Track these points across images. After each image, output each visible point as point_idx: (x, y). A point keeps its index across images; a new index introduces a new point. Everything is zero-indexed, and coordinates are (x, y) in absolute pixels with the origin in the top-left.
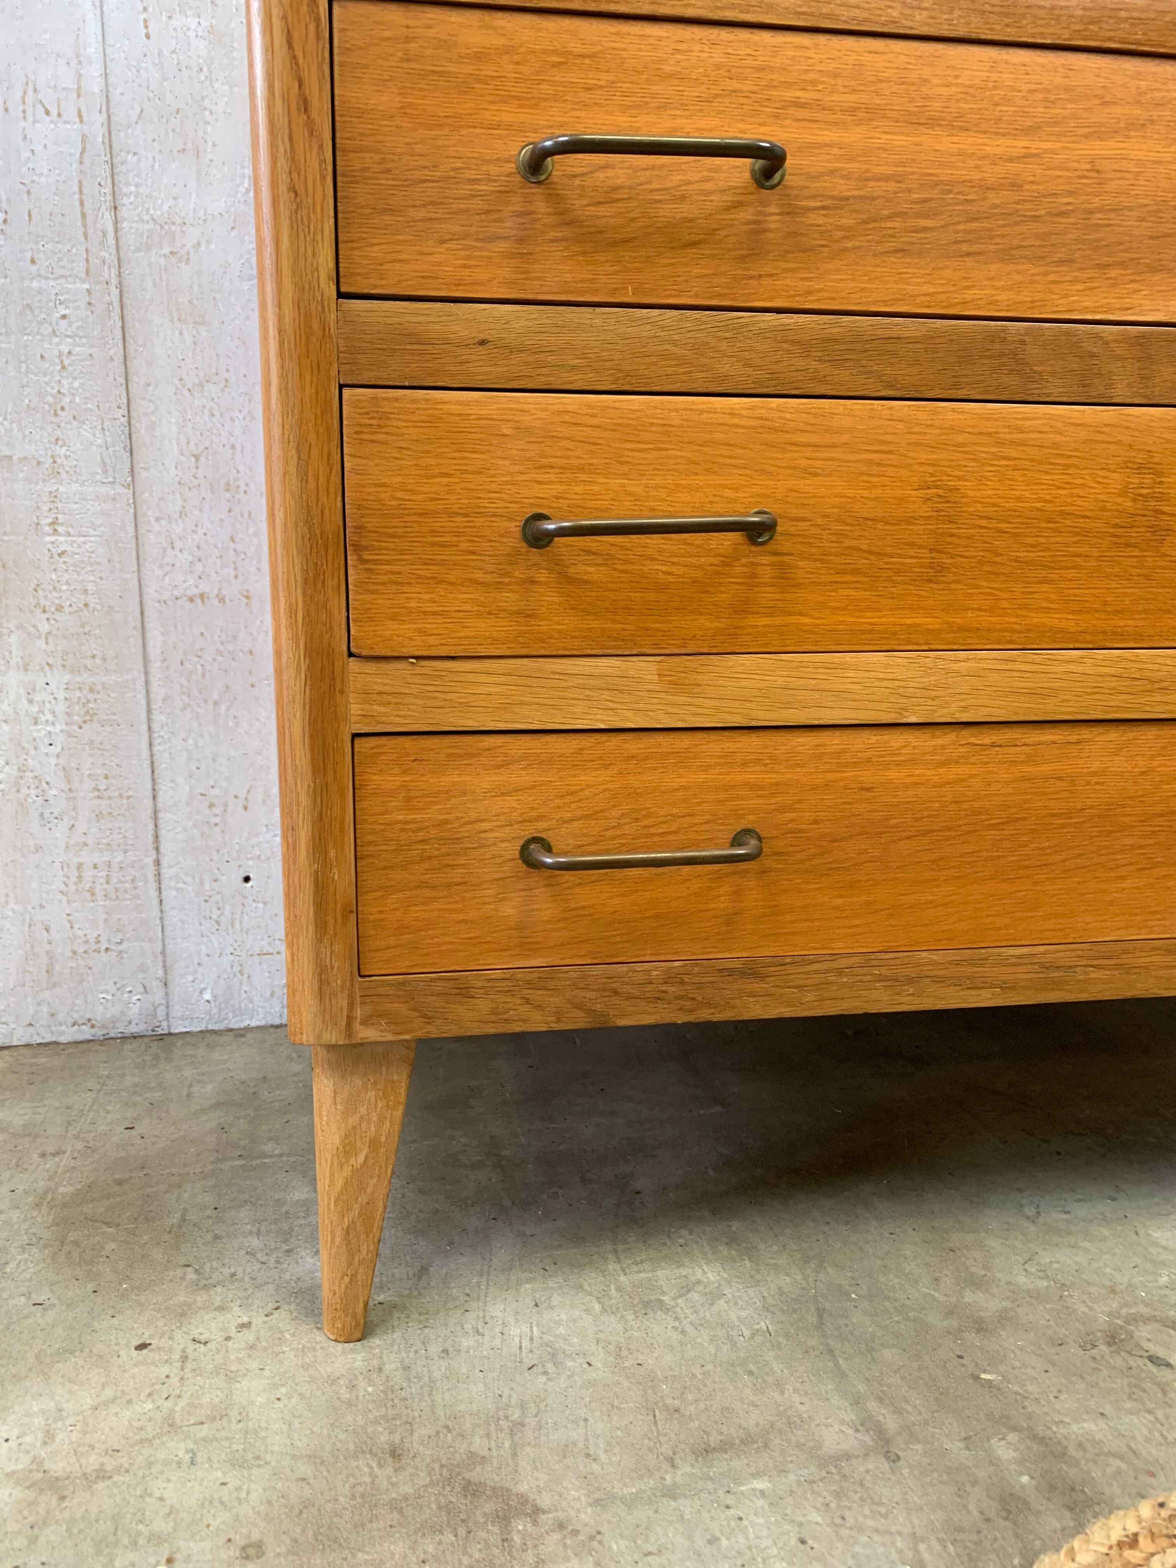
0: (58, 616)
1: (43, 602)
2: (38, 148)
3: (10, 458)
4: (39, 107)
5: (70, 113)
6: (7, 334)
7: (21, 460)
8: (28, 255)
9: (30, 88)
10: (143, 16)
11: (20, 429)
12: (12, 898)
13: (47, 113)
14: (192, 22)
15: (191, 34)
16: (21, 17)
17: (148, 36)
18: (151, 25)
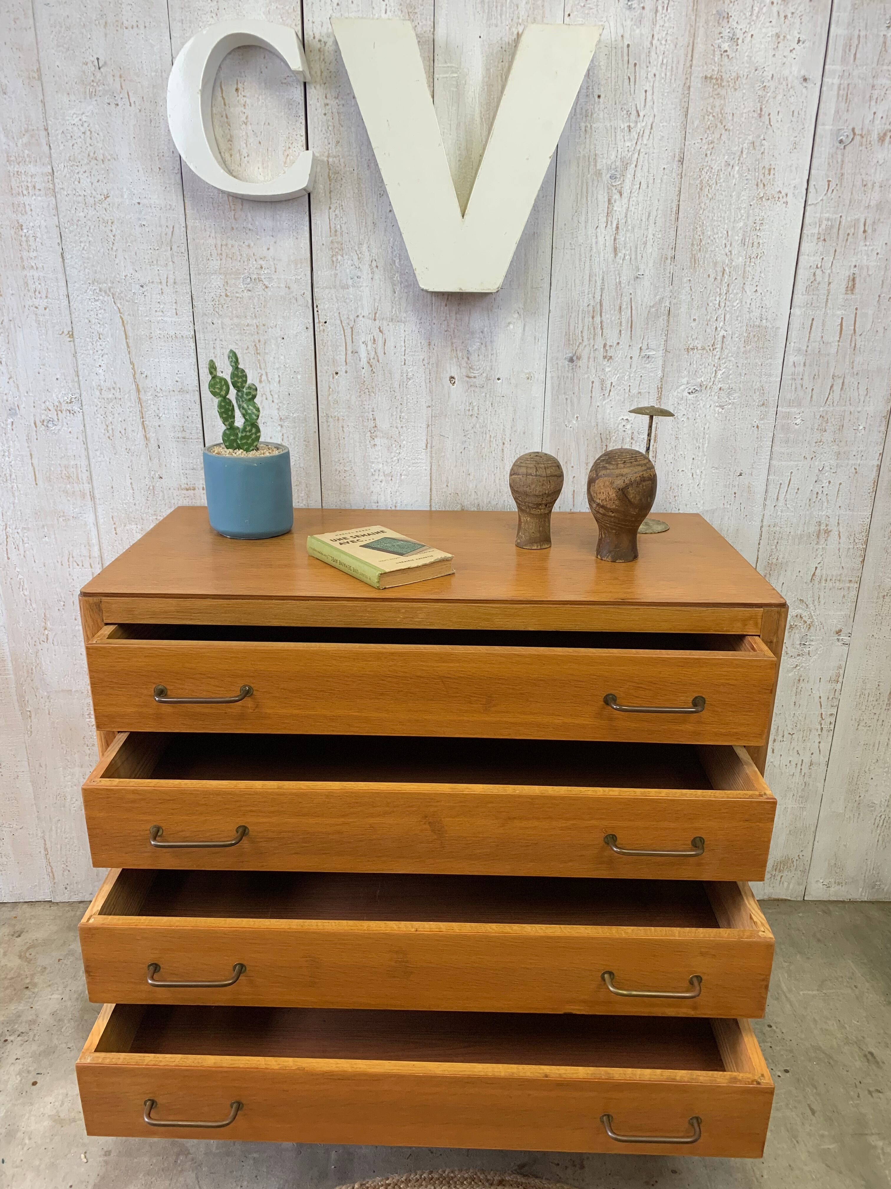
0: (93, 748)
1: (87, 742)
2: (75, 578)
3: (71, 691)
4: (75, 563)
5: (87, 565)
6: (67, 646)
7: (76, 691)
8: (74, 617)
9: (71, 556)
10: (114, 526)
11: (74, 680)
12: (81, 848)
13: (78, 565)
14: (134, 527)
15: (134, 532)
16: (66, 530)
17: (116, 534)
18: (117, 529)
